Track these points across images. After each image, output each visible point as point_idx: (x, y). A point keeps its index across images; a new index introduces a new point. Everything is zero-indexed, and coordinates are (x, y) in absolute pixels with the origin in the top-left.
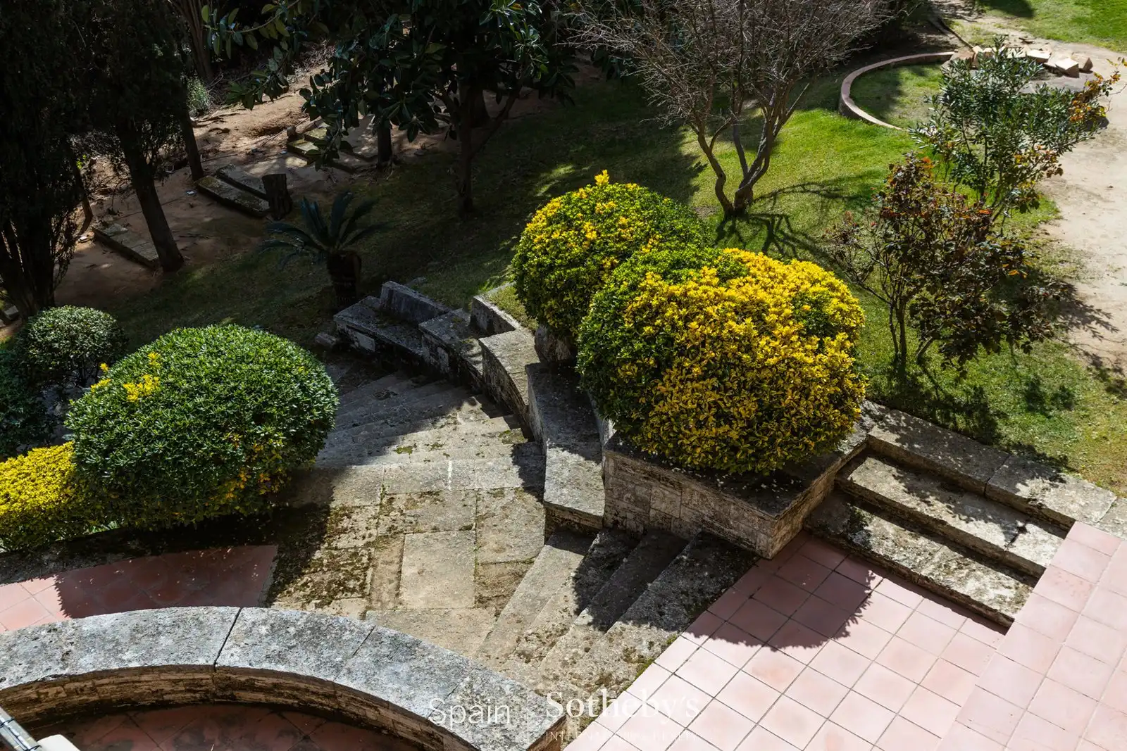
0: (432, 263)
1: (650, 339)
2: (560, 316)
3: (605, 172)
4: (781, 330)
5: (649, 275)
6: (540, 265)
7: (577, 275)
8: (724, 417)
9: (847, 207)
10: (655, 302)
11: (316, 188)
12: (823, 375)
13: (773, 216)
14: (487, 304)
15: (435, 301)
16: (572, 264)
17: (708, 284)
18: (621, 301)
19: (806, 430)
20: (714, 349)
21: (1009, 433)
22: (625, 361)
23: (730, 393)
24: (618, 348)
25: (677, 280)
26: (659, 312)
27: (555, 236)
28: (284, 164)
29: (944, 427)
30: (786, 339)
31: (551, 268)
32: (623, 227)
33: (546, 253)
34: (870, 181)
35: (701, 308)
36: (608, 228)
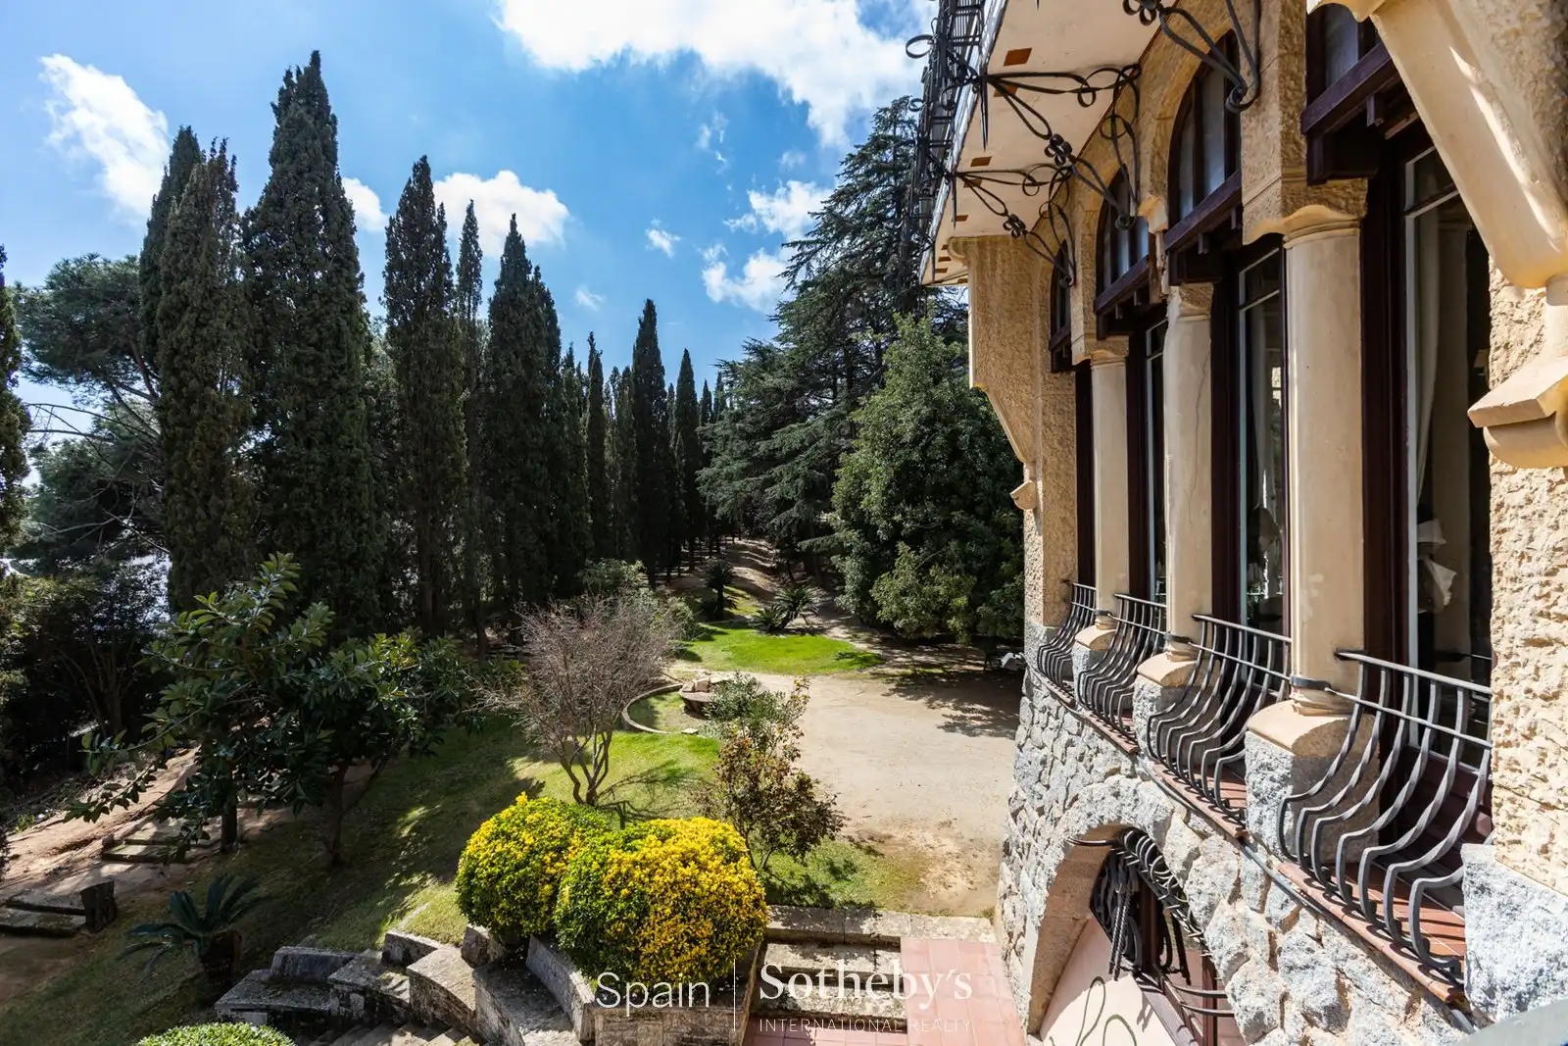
0: (314, 920)
1: (628, 898)
2: (509, 913)
3: (523, 793)
4: (711, 865)
5: (611, 851)
6: (489, 876)
7: (524, 875)
8: (693, 941)
9: (665, 787)
10: (624, 870)
11: (146, 887)
12: (744, 887)
13: (618, 804)
14: (402, 935)
15: (337, 951)
16: (517, 868)
17: (655, 846)
18: (598, 877)
19: (746, 931)
20: (674, 891)
21: (837, 897)
22: (613, 922)
23: (693, 921)
24: (604, 914)
25: (633, 849)
26: (629, 875)
27: (499, 849)
28: (99, 874)
29: (802, 906)
30: (718, 871)
31: (500, 876)
32: (553, 828)
33: (492, 865)
34: (671, 767)
35: (657, 864)
36: (541, 832)
